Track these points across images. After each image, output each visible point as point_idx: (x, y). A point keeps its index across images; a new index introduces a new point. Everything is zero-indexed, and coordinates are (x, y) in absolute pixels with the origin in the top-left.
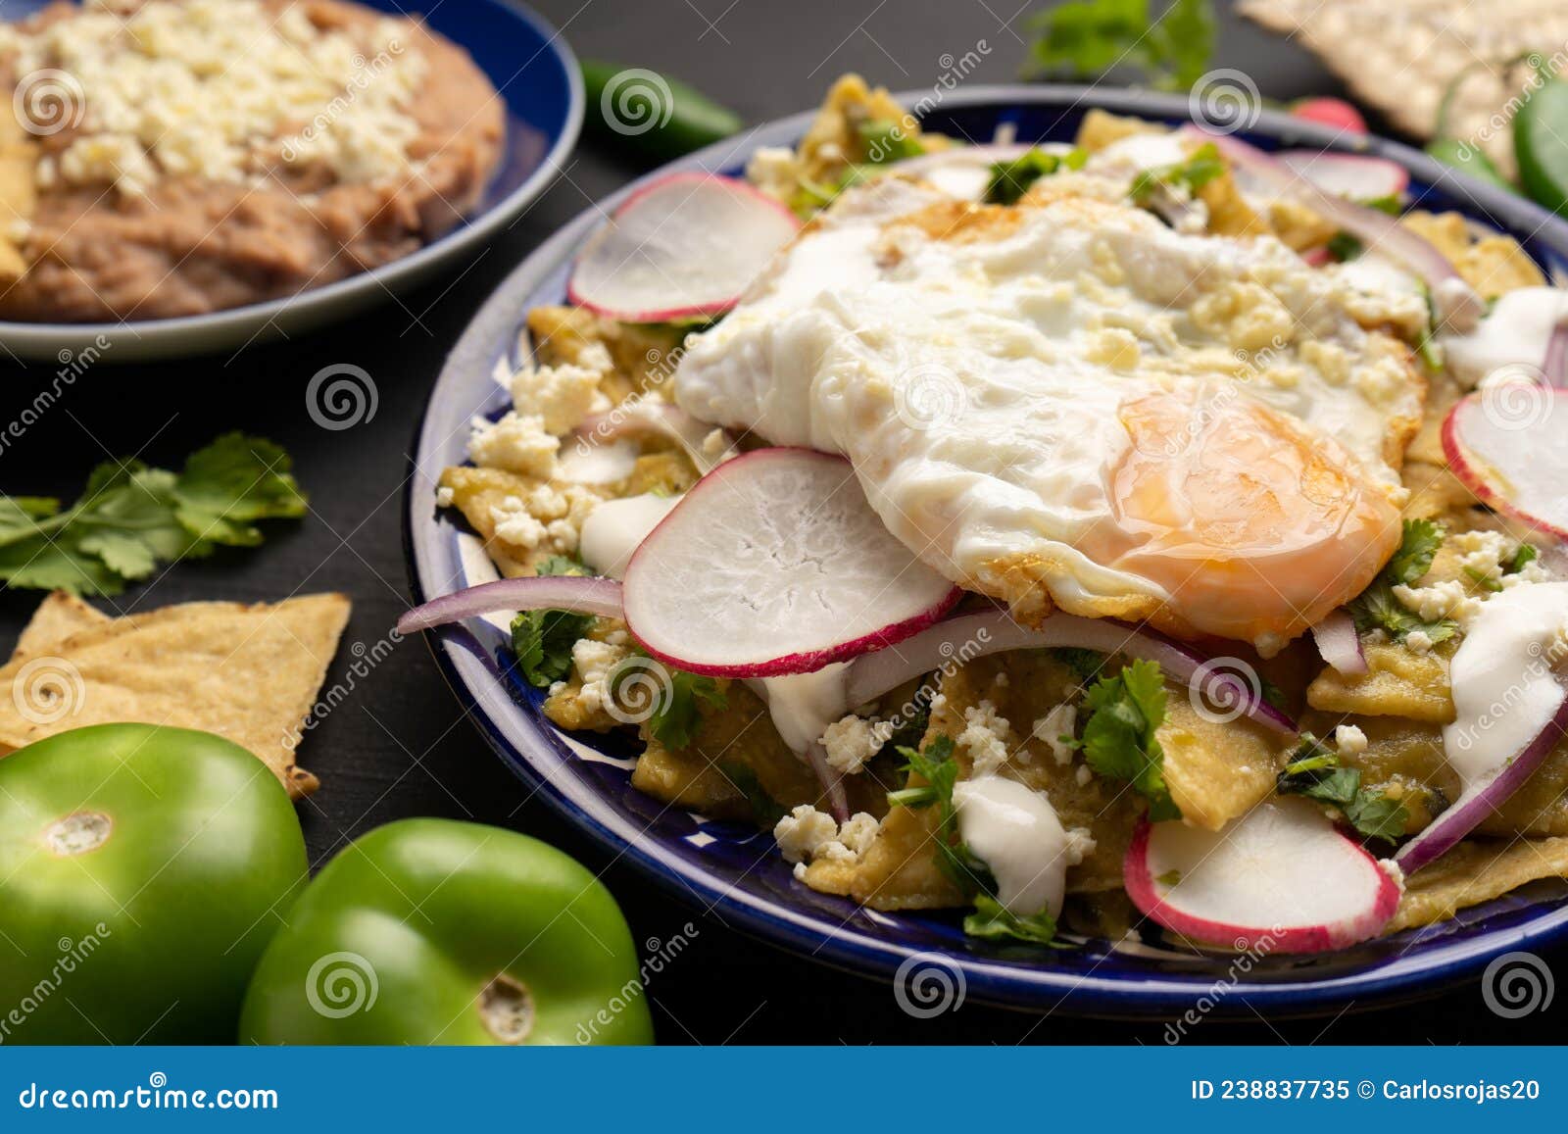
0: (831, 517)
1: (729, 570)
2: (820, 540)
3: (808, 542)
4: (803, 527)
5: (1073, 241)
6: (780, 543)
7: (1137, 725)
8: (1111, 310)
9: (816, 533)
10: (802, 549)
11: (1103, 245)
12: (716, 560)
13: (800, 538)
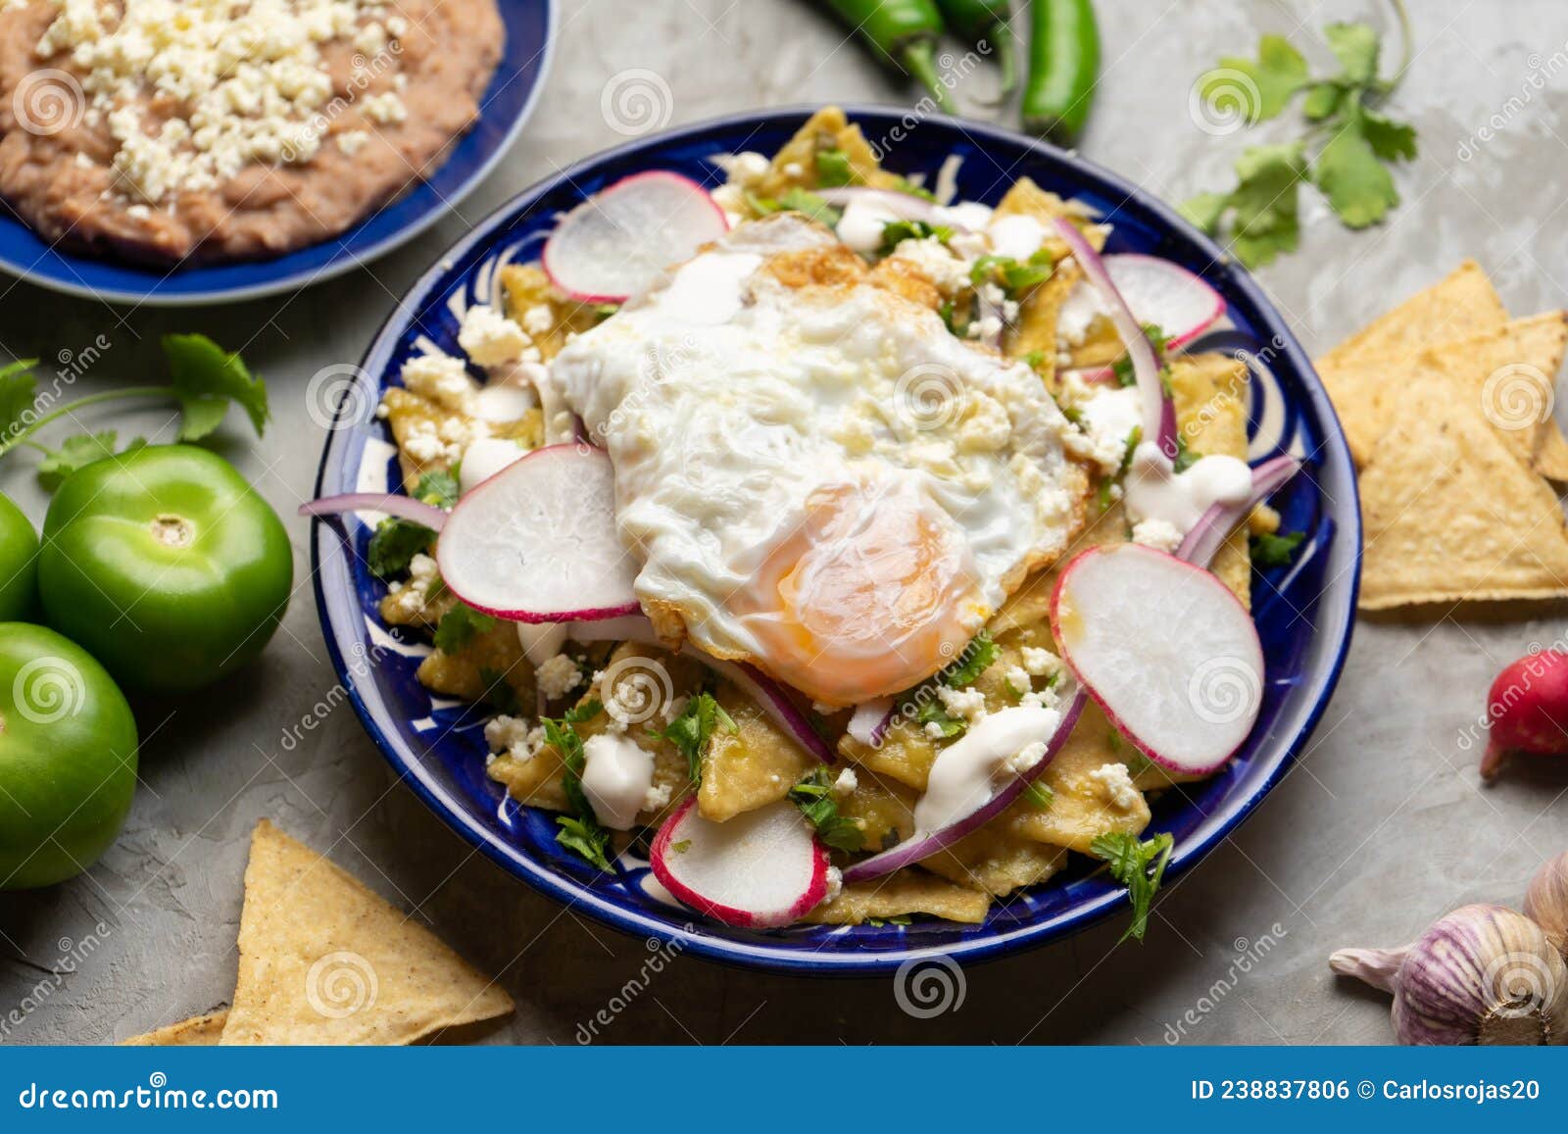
0: (604, 510)
1: (521, 529)
2: (588, 526)
3: (580, 524)
4: (584, 511)
5: (870, 332)
6: (561, 517)
7: (694, 737)
8: (875, 400)
9: (589, 519)
10: (573, 528)
11: (890, 341)
12: (515, 517)
13: (576, 518)
